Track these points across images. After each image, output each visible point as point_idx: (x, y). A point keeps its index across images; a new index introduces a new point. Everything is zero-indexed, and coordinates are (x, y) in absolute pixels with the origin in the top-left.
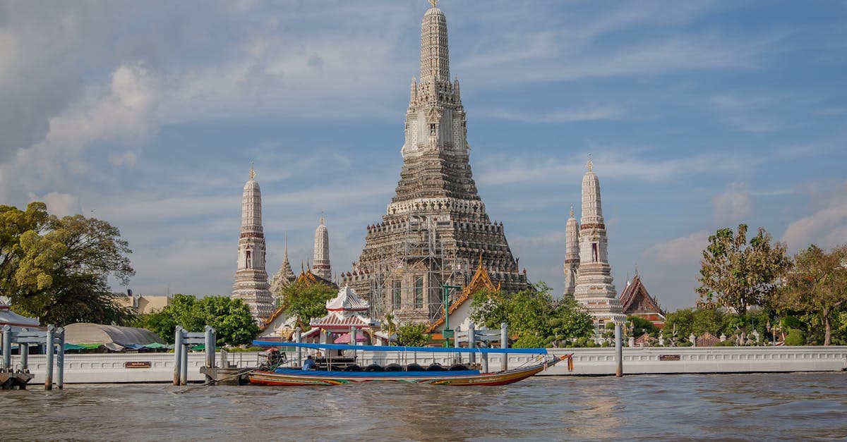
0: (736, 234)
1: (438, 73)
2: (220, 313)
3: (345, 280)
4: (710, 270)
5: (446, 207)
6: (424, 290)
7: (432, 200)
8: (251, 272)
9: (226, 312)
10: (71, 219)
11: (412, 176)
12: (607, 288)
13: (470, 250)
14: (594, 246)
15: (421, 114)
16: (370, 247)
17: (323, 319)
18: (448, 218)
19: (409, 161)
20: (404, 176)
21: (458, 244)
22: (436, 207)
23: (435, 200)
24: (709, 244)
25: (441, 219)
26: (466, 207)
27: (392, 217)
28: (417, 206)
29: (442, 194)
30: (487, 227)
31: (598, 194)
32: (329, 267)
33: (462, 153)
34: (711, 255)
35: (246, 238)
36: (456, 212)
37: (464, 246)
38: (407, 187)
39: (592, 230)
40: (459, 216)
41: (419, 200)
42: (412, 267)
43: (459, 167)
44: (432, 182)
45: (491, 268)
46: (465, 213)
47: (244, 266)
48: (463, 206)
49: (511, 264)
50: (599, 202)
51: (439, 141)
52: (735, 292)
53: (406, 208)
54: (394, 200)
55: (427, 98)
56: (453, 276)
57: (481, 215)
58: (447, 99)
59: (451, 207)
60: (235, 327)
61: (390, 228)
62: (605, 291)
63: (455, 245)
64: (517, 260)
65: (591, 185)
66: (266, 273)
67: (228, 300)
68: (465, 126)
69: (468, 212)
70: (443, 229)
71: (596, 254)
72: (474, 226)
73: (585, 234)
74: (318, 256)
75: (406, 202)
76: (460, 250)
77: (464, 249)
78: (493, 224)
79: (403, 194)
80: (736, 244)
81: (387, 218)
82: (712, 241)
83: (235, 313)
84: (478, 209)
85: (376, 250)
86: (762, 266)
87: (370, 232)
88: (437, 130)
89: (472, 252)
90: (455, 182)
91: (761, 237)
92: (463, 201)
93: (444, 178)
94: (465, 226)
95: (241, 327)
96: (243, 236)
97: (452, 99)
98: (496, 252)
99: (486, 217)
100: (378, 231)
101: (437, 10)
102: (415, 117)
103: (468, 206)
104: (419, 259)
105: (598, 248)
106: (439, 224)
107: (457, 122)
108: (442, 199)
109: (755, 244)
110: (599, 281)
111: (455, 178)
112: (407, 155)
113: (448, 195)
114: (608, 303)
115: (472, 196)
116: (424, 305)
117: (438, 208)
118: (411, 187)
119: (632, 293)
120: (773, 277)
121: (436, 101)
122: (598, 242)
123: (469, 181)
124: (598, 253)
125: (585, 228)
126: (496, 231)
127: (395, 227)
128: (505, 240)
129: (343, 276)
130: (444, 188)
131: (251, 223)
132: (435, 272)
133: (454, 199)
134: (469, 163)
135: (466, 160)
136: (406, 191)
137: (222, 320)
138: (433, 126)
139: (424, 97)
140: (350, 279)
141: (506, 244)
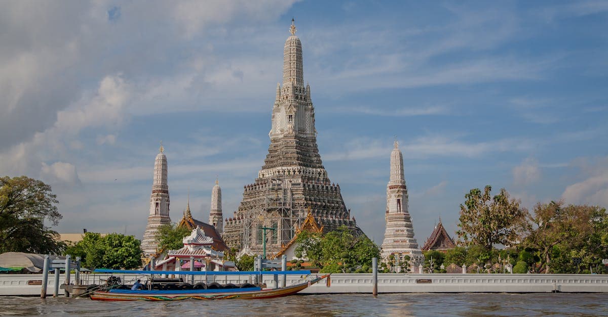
0: (483, 193)
1: (295, 80)
2: (116, 246)
3: (228, 224)
4: (465, 218)
5: (298, 173)
6: (278, 231)
7: (289, 168)
8: (159, 217)
9: (120, 245)
10: (19, 179)
11: (276, 151)
12: (407, 230)
13: (315, 203)
14: (399, 201)
15: (283, 109)
16: (246, 201)
17: (178, 251)
18: (300, 181)
19: (275, 141)
20: (271, 151)
21: (306, 199)
22: (292, 173)
23: (291, 168)
24: (466, 200)
25: (294, 181)
26: (313, 173)
27: (261, 180)
28: (279, 172)
29: (296, 164)
30: (327, 187)
31: (402, 164)
32: (221, 214)
33: (311, 136)
34: (466, 207)
35: (156, 194)
36: (306, 176)
37: (310, 200)
38: (273, 159)
39: (397, 189)
40: (308, 179)
41: (279, 168)
42: (270, 215)
43: (309, 145)
44: (289, 155)
45: (329, 216)
46: (312, 177)
47: (154, 213)
48: (311, 172)
49: (344, 213)
50: (402, 170)
51: (295, 127)
52: (483, 234)
53: (271, 174)
54: (264, 168)
55: (287, 97)
56: (298, 221)
57: (324, 179)
58: (301, 98)
59: (302, 173)
60: (126, 256)
61: (259, 188)
62: (406, 233)
63: (304, 199)
64: (349, 211)
65: (397, 158)
66: (170, 218)
67: (123, 236)
68: (313, 117)
69: (314, 177)
70: (295, 189)
71: (400, 206)
72: (318, 186)
73: (392, 192)
74: (214, 206)
75: (271, 170)
76: (307, 203)
77: (310, 202)
78: (331, 185)
79: (269, 164)
80: (483, 199)
81: (258, 181)
82: (468, 198)
83: (126, 246)
84: (322, 175)
85: (249, 202)
86: (501, 215)
87: (246, 190)
88: (293, 120)
89: (316, 204)
90: (306, 156)
91: (503, 195)
92: (311, 169)
93: (298, 153)
94: (311, 187)
95: (130, 256)
96: (154, 192)
97: (305, 98)
98: (333, 205)
99: (327, 180)
100: (252, 190)
101: (295, 37)
102: (278, 110)
103: (315, 173)
104: (275, 209)
105: (401, 203)
106: (293, 184)
107: (308, 113)
108: (296, 168)
109: (497, 200)
110: (402, 225)
111: (306, 152)
112: (273, 137)
113: (300, 165)
114: (408, 242)
115: (318, 165)
116: (278, 242)
117: (293, 174)
118: (275, 159)
119: (437, 234)
120: (509, 224)
121: (293, 99)
122: (401, 198)
123: (316, 155)
124: (401, 206)
125: (392, 188)
126: (334, 190)
127: (262, 187)
128: (341, 197)
129: (226, 220)
130: (298, 160)
131: (160, 183)
132: (285, 218)
133: (304, 168)
134: (316, 143)
135: (314, 140)
136: (272, 162)
137: (117, 251)
138: (290, 117)
139: (285, 97)
140: (231, 223)
141: (341, 199)
